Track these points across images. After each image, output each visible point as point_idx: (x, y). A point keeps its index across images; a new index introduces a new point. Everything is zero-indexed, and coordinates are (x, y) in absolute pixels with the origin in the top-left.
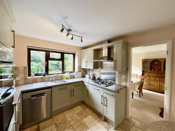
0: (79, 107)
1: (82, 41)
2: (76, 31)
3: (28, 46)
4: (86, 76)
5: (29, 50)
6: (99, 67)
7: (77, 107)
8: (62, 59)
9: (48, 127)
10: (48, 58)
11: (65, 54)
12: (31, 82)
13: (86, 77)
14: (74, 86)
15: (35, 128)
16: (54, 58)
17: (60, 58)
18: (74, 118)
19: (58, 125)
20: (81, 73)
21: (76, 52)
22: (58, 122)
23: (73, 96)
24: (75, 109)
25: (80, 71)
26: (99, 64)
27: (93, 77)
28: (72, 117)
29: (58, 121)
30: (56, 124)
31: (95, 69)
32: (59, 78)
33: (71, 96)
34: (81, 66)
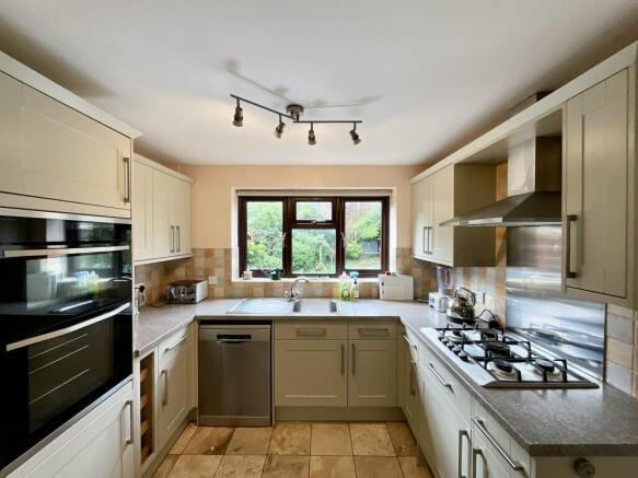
0: (380, 431)
1: (356, 138)
2: (319, 104)
3: (237, 191)
4: (431, 295)
5: (243, 201)
6: (500, 257)
7: (373, 427)
8: (338, 222)
9: (247, 455)
10: (290, 222)
11: (347, 204)
12: (239, 293)
13: (430, 303)
14: (357, 332)
15: (222, 435)
16: (310, 222)
17: (330, 218)
18: (333, 472)
19: (274, 464)
20: (409, 280)
21: (391, 191)
22: (280, 453)
23: (354, 372)
24: (358, 431)
25: (406, 272)
26: (499, 242)
27: (455, 310)
28: (331, 461)
29: (283, 449)
30: (270, 458)
31: (460, 270)
32: (319, 292)
33: (342, 373)
34: (411, 251)
